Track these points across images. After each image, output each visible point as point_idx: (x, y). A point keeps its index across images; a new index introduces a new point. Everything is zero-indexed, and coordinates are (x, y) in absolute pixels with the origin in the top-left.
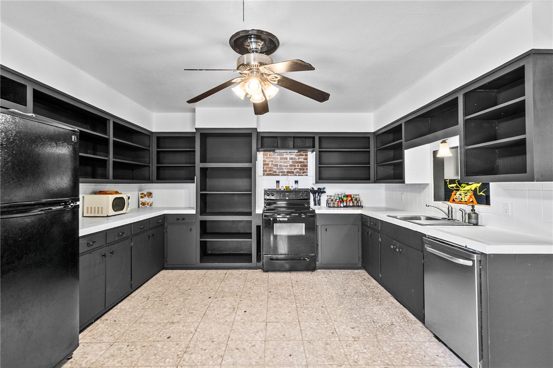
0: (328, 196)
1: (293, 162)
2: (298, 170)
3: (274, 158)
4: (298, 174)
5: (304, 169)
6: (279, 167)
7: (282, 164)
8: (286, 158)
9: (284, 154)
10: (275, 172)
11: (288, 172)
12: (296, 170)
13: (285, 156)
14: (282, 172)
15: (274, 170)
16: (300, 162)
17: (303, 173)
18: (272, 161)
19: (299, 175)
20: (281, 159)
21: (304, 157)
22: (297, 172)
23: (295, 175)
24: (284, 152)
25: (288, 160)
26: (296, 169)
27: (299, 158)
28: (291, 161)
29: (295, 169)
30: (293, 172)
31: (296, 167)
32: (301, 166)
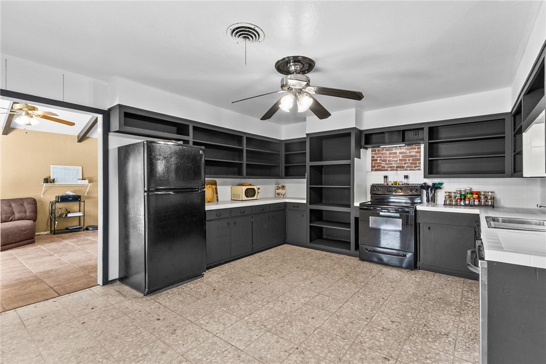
0: (446, 192)
1: (402, 157)
2: (409, 164)
3: (382, 154)
4: (408, 169)
5: (416, 164)
6: (387, 162)
7: (391, 158)
8: (396, 153)
9: (394, 149)
10: (384, 167)
11: (397, 167)
12: (407, 165)
13: (394, 151)
14: (391, 167)
15: (382, 165)
16: (412, 156)
17: (415, 167)
18: (380, 157)
19: (410, 170)
20: (390, 154)
21: (416, 150)
22: (408, 167)
23: (406, 170)
24: (394, 147)
25: (398, 154)
26: (407, 163)
27: (410, 152)
28: (401, 155)
29: (405, 164)
30: (403, 167)
31: (407, 162)
32: (413, 160)
